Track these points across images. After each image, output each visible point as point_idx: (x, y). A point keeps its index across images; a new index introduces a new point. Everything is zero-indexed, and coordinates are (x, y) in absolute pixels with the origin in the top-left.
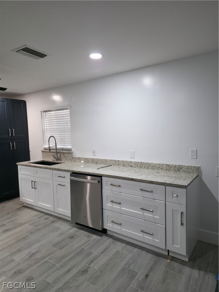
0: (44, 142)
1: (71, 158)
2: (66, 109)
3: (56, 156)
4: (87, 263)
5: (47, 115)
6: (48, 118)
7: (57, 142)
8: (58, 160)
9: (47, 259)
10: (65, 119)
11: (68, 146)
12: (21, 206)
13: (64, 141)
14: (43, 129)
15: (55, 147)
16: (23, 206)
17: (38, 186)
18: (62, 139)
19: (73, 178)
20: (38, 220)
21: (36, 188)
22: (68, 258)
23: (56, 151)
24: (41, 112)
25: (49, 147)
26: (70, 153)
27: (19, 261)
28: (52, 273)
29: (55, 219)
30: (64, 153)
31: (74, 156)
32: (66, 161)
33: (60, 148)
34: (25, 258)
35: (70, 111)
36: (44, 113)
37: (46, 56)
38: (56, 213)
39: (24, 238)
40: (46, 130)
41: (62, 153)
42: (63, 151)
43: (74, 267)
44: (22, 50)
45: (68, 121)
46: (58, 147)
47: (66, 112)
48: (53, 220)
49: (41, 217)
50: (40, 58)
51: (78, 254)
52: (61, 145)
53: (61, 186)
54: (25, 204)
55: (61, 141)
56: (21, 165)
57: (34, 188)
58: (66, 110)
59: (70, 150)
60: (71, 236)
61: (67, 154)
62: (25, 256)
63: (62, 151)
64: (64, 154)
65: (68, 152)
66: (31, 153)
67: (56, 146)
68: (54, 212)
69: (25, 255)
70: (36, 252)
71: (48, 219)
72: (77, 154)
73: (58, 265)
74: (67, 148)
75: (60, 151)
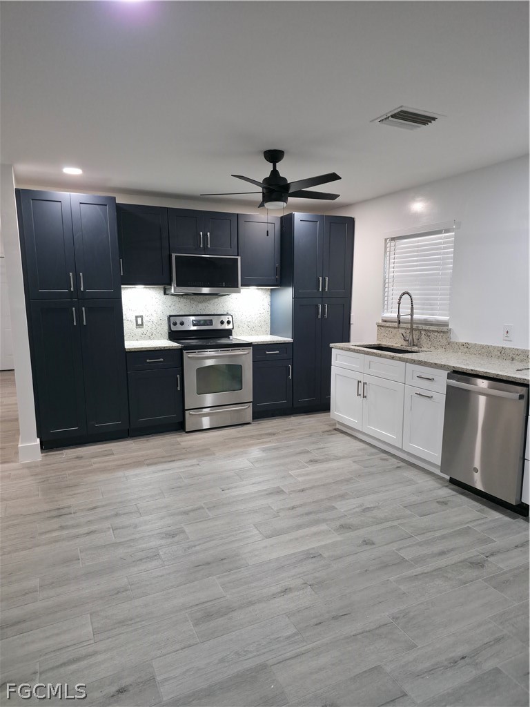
0: (384, 305)
1: (444, 342)
2: (447, 231)
3: (409, 337)
4: (482, 554)
5: (397, 247)
6: (398, 253)
7: (414, 306)
8: (414, 345)
9: (395, 523)
10: (440, 254)
11: (440, 315)
12: (331, 428)
13: (430, 304)
14: (385, 277)
15: (410, 316)
16: (335, 429)
17: (369, 393)
18: (428, 299)
19: (453, 382)
20: (367, 457)
21: (366, 397)
22: (438, 534)
23: (412, 326)
24: (386, 240)
25: (398, 316)
26: (444, 332)
27: (344, 511)
28: (409, 546)
29: (402, 464)
30: (429, 331)
31: (451, 340)
32: (432, 349)
33: (420, 320)
34: (354, 510)
35: (455, 236)
36: (393, 244)
37: (434, 119)
38: (405, 452)
39: (348, 481)
40: (391, 280)
41: (425, 330)
42: (427, 328)
43: (452, 550)
44: (392, 116)
45: (448, 258)
46: (415, 316)
47: (445, 238)
48: (399, 465)
49: (372, 454)
50: (419, 127)
51: (460, 533)
52: (423, 314)
53: (422, 397)
54: (338, 426)
55: (424, 304)
56: (339, 349)
57: (362, 395)
58: (445, 233)
59: (445, 324)
60: (441, 500)
61: (436, 334)
62: (354, 508)
63: (424, 327)
64: (429, 334)
65: (441, 329)
66: (352, 327)
67: (412, 315)
68: (401, 450)
69: (354, 506)
70: (374, 507)
71: (387, 460)
72: (460, 335)
73: (419, 539)
74: (438, 321)
75: (420, 327)
